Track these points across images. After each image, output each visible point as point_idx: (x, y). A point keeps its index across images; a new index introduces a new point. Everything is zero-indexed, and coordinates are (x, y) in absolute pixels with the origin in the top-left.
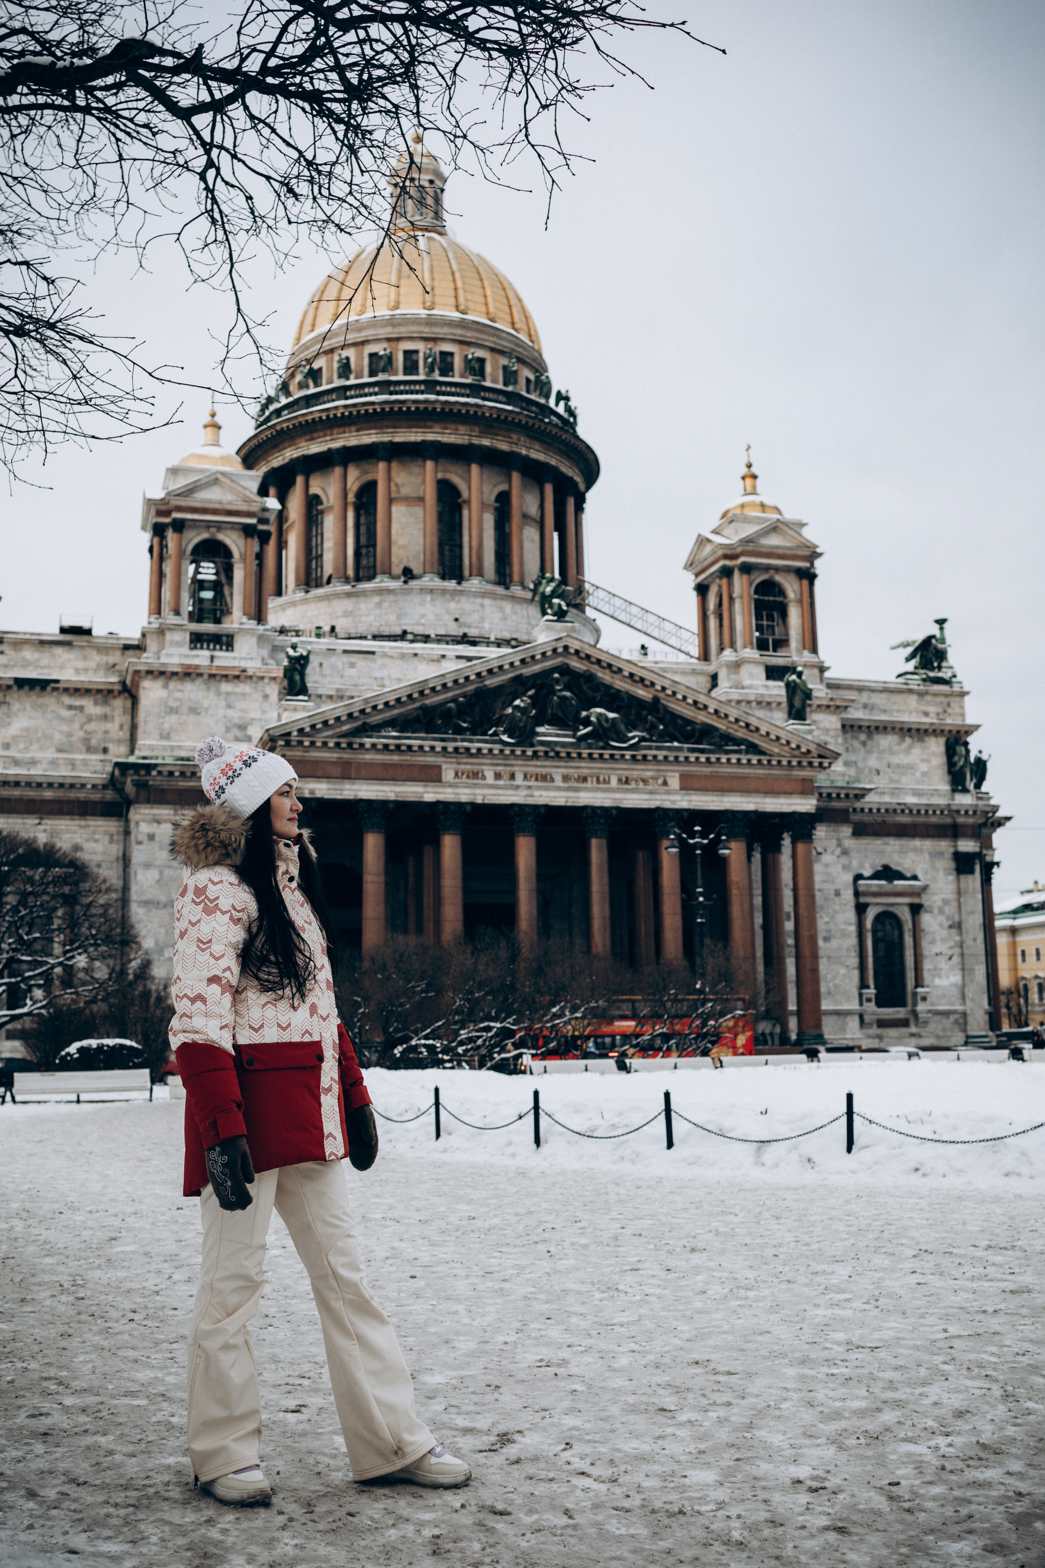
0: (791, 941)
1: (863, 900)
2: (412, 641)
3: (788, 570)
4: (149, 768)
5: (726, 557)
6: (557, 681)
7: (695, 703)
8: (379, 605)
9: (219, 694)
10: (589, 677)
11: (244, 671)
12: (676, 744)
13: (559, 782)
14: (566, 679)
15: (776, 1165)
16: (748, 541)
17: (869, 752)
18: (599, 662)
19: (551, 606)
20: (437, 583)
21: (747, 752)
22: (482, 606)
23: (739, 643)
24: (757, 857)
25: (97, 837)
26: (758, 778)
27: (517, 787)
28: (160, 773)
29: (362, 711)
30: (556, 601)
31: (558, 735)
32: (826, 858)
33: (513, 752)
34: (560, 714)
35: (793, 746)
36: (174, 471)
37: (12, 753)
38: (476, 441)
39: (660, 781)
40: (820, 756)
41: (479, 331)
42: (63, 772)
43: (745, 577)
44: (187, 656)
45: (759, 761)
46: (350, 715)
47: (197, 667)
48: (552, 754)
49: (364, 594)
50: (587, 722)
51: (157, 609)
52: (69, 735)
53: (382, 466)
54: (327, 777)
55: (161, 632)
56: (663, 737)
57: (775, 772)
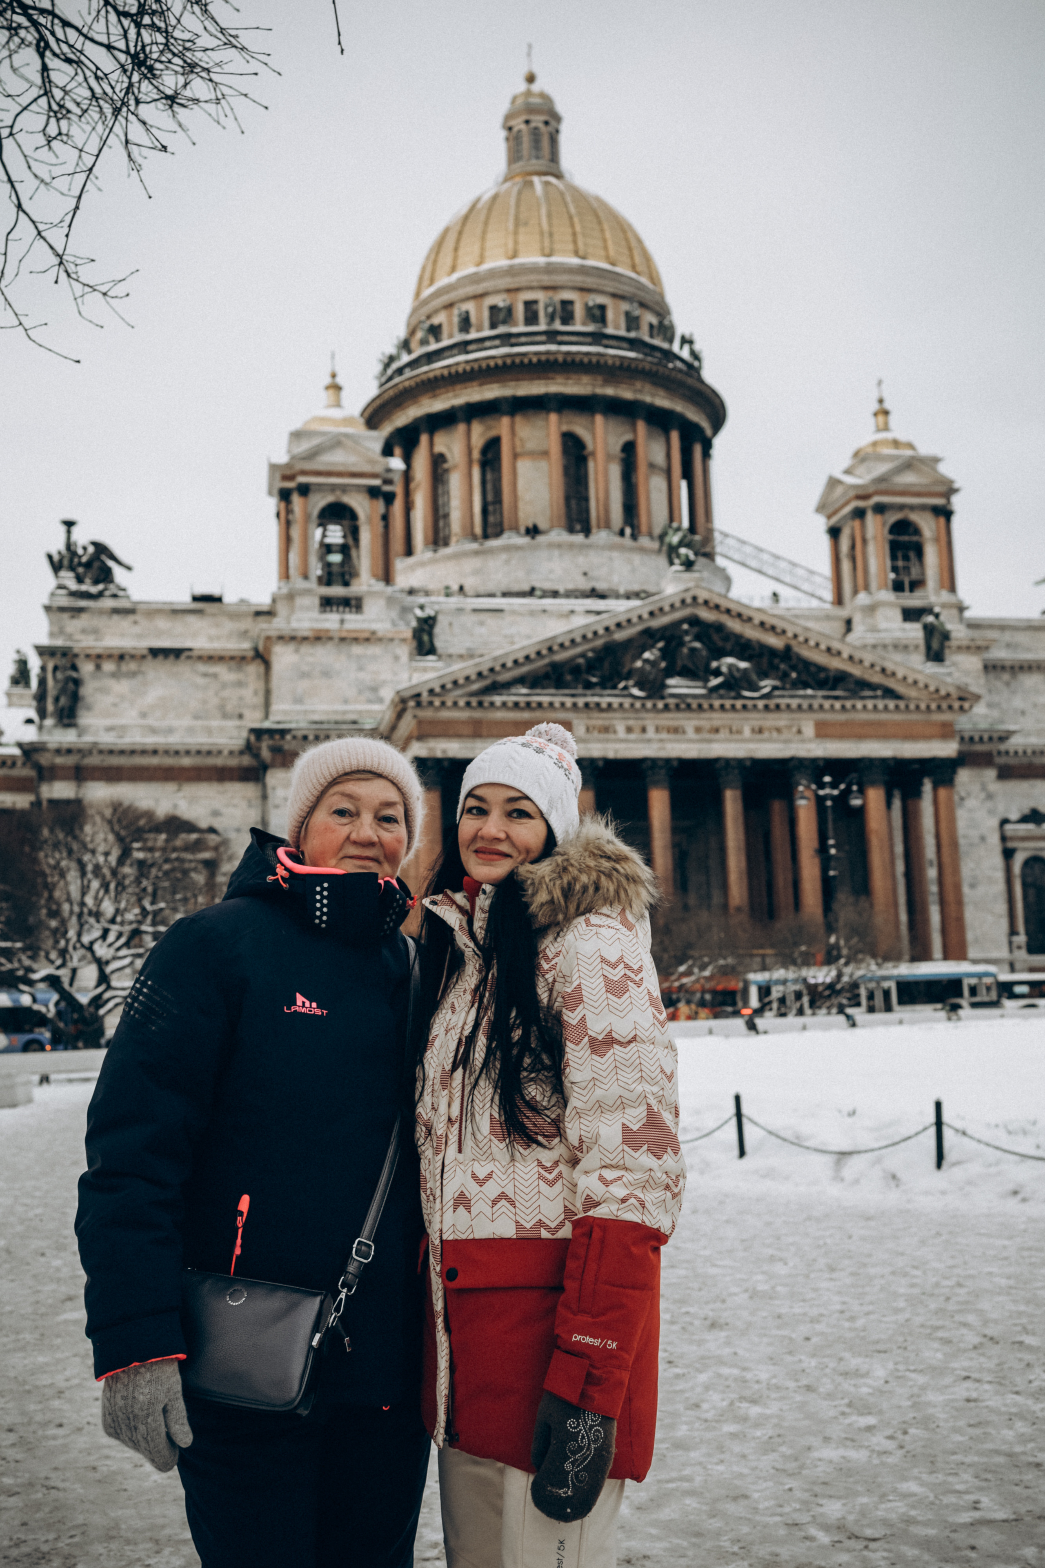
0: (934, 888)
1: (1010, 845)
2: (542, 597)
3: (923, 508)
4: (283, 732)
5: (859, 497)
6: (686, 632)
7: (829, 650)
8: (507, 562)
9: (349, 656)
10: (719, 628)
11: (374, 633)
12: (809, 692)
13: (691, 733)
14: (695, 630)
15: (857, 1181)
16: (881, 479)
17: (1014, 692)
18: (728, 611)
19: (678, 556)
20: (565, 537)
21: (883, 697)
22: (611, 559)
23: (874, 584)
24: (897, 804)
25: (236, 801)
26: (896, 724)
27: (649, 741)
28: (294, 737)
29: (492, 670)
30: (683, 551)
31: (688, 687)
32: (971, 803)
33: (643, 705)
34: (690, 665)
36: (297, 436)
37: (150, 721)
38: (599, 391)
39: (794, 729)
40: (961, 699)
41: (600, 277)
42: (200, 740)
43: (879, 518)
44: (317, 620)
45: (897, 707)
46: (480, 674)
47: (328, 631)
48: (683, 706)
49: (491, 551)
50: (717, 673)
51: (285, 574)
52: (205, 702)
53: (505, 421)
54: (458, 736)
55: (291, 597)
56: (795, 685)
57: (913, 716)
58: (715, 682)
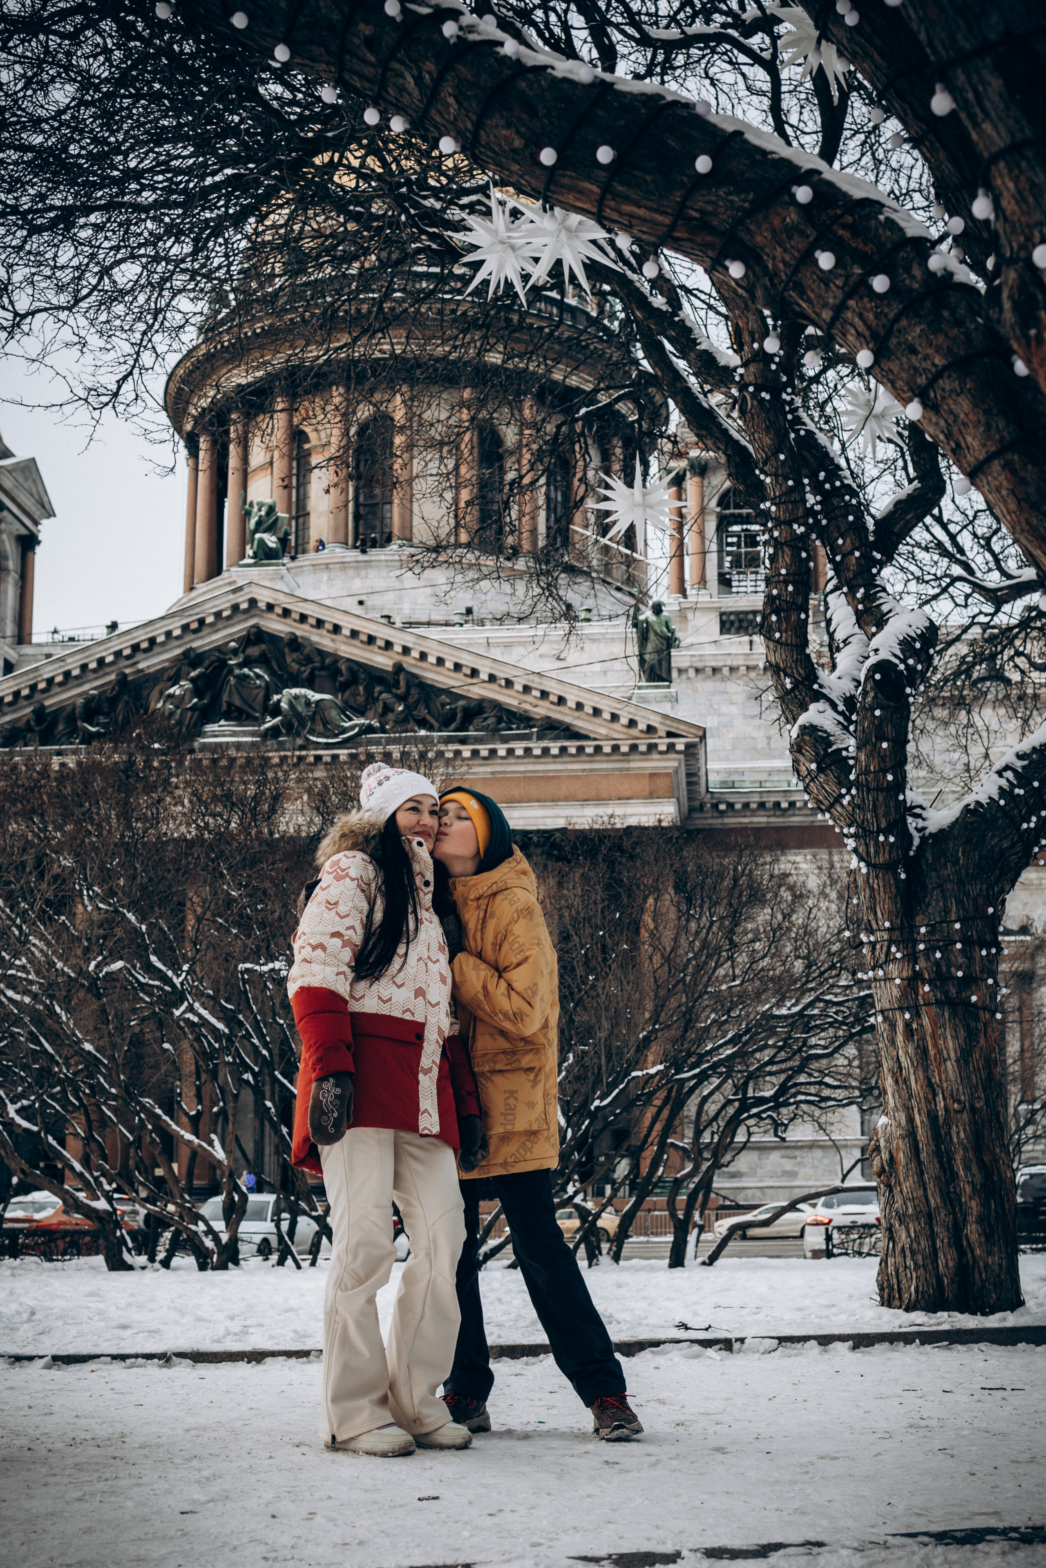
7: (458, 667)
12: (423, 733)
14: (253, 649)
18: (304, 618)
31: (234, 734)
34: (239, 703)
35: (624, 721)
40: (670, 734)
50: (276, 711)
56: (403, 721)
57: (600, 765)
58: (271, 722)
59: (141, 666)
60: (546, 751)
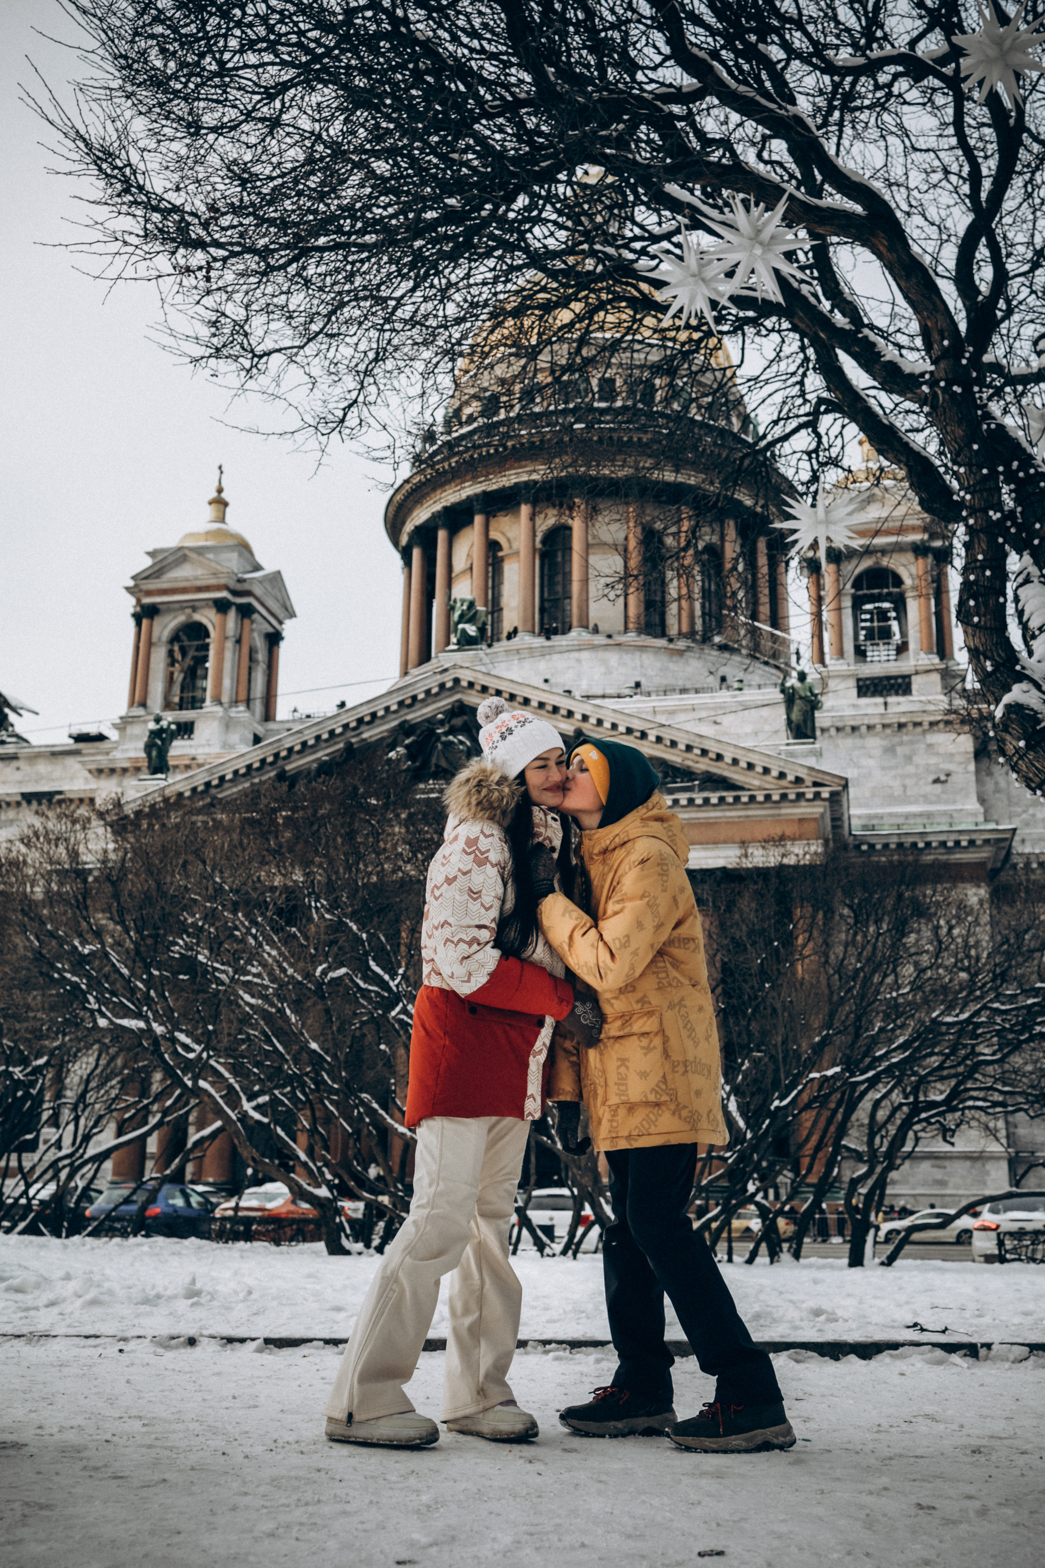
6: (442, 723)
11: (194, 759)
22: (578, 661)
34: (445, 764)
35: (775, 773)
40: (816, 784)
43: (831, 567)
51: (132, 703)
57: (754, 812)
59: (365, 736)
60: (706, 801)
